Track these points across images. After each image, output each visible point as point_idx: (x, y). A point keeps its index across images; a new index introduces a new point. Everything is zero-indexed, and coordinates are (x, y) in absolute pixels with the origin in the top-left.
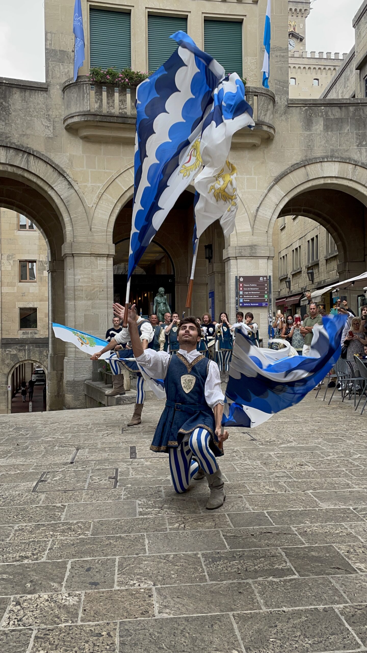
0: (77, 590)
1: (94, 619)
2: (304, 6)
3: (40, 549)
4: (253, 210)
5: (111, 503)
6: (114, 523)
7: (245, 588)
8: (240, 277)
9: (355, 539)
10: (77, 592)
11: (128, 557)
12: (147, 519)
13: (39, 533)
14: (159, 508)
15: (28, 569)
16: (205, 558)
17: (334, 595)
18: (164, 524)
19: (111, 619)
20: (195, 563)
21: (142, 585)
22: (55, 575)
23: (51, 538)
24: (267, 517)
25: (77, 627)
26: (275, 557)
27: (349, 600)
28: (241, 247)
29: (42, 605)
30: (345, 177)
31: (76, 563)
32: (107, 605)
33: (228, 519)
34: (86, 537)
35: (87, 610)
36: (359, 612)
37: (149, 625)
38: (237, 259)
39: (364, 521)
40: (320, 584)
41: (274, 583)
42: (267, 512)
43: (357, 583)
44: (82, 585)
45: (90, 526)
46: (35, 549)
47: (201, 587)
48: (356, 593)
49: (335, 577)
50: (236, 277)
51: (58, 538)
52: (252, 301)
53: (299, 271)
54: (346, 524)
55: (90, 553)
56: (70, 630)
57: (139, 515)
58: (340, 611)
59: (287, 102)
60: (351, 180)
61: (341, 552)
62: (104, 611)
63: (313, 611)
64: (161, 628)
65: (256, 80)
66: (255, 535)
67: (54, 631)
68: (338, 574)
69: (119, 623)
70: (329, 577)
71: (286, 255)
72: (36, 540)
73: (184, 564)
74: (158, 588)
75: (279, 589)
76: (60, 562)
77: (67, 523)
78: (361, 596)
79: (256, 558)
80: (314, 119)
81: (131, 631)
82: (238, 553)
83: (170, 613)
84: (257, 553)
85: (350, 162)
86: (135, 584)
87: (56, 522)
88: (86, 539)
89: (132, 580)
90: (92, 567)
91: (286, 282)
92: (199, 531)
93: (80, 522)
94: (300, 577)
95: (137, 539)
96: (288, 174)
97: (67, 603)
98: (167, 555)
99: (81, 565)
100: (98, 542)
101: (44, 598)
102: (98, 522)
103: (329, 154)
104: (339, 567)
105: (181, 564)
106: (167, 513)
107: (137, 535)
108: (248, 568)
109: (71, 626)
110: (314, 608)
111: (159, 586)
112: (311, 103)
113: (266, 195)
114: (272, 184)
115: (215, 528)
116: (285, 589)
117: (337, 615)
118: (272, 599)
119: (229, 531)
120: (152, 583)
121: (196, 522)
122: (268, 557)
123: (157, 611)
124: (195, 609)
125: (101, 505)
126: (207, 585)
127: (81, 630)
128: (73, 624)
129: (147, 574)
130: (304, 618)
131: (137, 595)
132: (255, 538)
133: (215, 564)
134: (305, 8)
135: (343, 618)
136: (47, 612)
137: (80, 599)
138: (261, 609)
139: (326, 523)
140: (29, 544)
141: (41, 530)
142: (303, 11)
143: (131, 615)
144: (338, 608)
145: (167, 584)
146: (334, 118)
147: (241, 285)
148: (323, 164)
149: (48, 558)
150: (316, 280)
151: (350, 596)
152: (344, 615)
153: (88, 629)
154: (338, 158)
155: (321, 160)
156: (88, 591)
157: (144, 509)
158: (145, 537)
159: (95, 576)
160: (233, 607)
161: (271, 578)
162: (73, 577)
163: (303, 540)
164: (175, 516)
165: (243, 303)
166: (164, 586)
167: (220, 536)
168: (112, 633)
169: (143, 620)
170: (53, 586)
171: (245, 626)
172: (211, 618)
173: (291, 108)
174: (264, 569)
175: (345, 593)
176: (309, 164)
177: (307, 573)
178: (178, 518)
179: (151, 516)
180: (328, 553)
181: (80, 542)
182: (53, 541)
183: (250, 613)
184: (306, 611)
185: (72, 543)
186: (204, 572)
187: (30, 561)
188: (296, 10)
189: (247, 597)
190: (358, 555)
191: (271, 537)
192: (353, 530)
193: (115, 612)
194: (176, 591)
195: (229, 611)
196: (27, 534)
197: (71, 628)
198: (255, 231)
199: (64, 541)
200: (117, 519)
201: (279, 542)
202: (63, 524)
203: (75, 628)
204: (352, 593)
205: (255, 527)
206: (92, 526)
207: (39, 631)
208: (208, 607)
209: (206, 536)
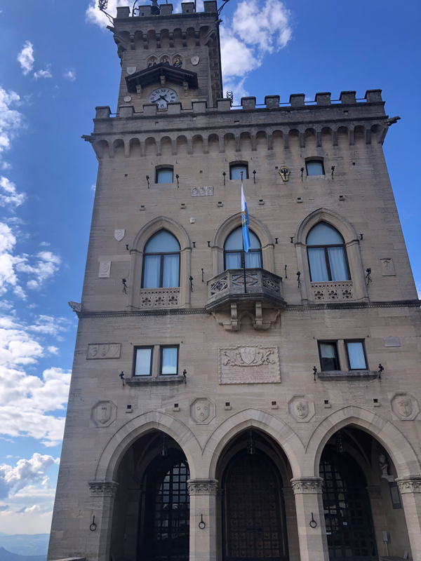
2: (200, 22)
134: (202, 25)
142: (197, 29)
188: (178, 31)
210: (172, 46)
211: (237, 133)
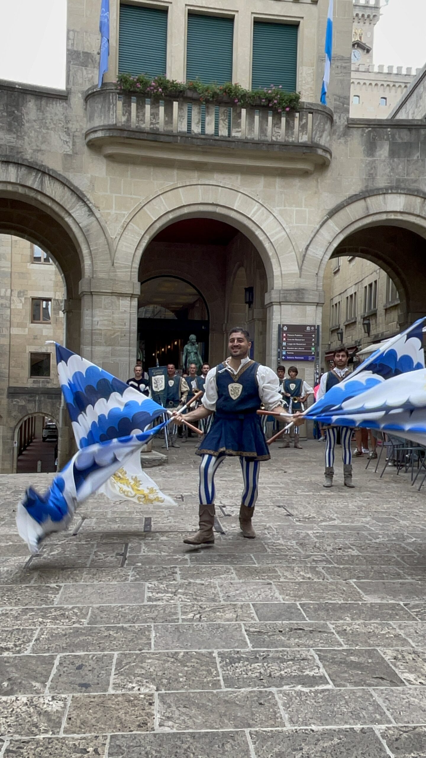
0: (63, 693)
1: (79, 731)
2: (373, 11)
3: (25, 640)
4: (302, 249)
5: (115, 585)
6: (117, 610)
7: (267, 699)
8: (284, 325)
9: (404, 642)
10: (63, 696)
11: (129, 654)
12: (156, 606)
13: (25, 619)
14: (172, 593)
15: (7, 664)
16: (222, 658)
17: (376, 713)
18: (175, 614)
19: (100, 732)
20: (209, 664)
21: (142, 689)
22: (38, 673)
23: (40, 626)
24: (300, 610)
25: (57, 740)
26: (307, 661)
27: (393, 720)
28: (287, 290)
29: (19, 710)
30: (412, 211)
31: (65, 658)
32: (98, 713)
33: (253, 611)
34: (81, 626)
35: (73, 719)
36: (405, 735)
37: (146, 742)
38: (280, 305)
39: (416, 620)
40: (358, 697)
41: (302, 694)
42: (300, 604)
43: (404, 699)
44: (71, 687)
45: (88, 613)
46: (19, 639)
47: (214, 695)
48: (402, 711)
49: (377, 689)
50: (279, 325)
51: (48, 626)
52: (296, 354)
53: (353, 321)
54: (395, 624)
55: (84, 646)
56: (49, 743)
57: (148, 601)
58: (381, 733)
59: (348, 122)
60: (418, 216)
61: (386, 659)
62: (93, 721)
63: (348, 731)
64: (160, 746)
65: (312, 95)
66: (283, 632)
67: (30, 743)
68: (381, 686)
69: (109, 737)
70: (370, 689)
71: (339, 302)
72: (21, 628)
73: (196, 665)
74: (161, 694)
75: (308, 702)
76: (45, 657)
77: (61, 608)
78: (408, 715)
79: (283, 661)
80: (379, 143)
81: (123, 748)
82: (262, 654)
83: (173, 726)
84: (285, 655)
85: (419, 195)
86: (134, 687)
87: (47, 606)
88: (81, 628)
89: (130, 682)
90: (84, 664)
91: (338, 333)
92: (216, 624)
93: (76, 607)
94: (334, 688)
95: (142, 632)
96: (345, 207)
97: (49, 709)
98: (176, 653)
99: (72, 661)
100: (95, 633)
101: (21, 701)
102: (97, 608)
103: (395, 184)
104: (383, 676)
105: (192, 664)
106: (180, 600)
107: (142, 626)
108: (272, 673)
109: (50, 738)
110: (350, 728)
111: (163, 692)
112: (376, 123)
113: (318, 231)
114: (326, 218)
115: (236, 621)
116: (315, 702)
117: (377, 739)
118: (298, 714)
119: (252, 626)
120: (155, 688)
121: (215, 613)
122: (298, 660)
123: (158, 723)
124: (204, 722)
125: (103, 587)
126: (221, 692)
127: (63, 743)
128: (54, 736)
129: (150, 675)
130: (336, 741)
131: (136, 702)
132: (284, 635)
133: (232, 666)
134: (374, 14)
135: (384, 742)
136: (24, 719)
137: (65, 705)
138: (285, 726)
139: (370, 620)
140: (12, 633)
141: (28, 616)
142: (371, 17)
143: (126, 727)
144: (379, 729)
145: (172, 689)
146: (402, 143)
147: (284, 335)
148: (386, 196)
149: (33, 651)
150: (373, 332)
151: (395, 714)
152: (385, 739)
153: (71, 743)
154: (404, 189)
155: (385, 192)
156: (76, 695)
157: (154, 594)
158: (152, 629)
159: (87, 675)
160: (251, 722)
161: (299, 688)
162: (60, 675)
163: (341, 640)
164: (190, 603)
165: (285, 356)
166: (170, 692)
167: (241, 631)
168: (100, 750)
169: (140, 735)
170: (35, 687)
171: (263, 747)
172: (222, 735)
173: (352, 129)
174: (291, 675)
175: (388, 710)
176: (369, 196)
177: (343, 682)
178: (193, 607)
179: (161, 603)
180: (371, 658)
181: (74, 632)
182: (41, 629)
183: (272, 731)
184: (340, 731)
185: (63, 632)
186: (219, 676)
187: (11, 654)
188: (363, 15)
189: (269, 710)
190: (407, 663)
191: (303, 635)
192: (403, 631)
193: (106, 722)
194: (184, 698)
195: (245, 728)
196: (11, 621)
197: (50, 741)
198: (302, 273)
199: (54, 629)
200: (120, 605)
201: (311, 642)
202: (56, 609)
203: (56, 741)
204: (397, 711)
205: (284, 622)
206: (90, 613)
207: (11, 743)
208: (220, 721)
209: (225, 629)
210: (359, 22)
211: (385, 84)
